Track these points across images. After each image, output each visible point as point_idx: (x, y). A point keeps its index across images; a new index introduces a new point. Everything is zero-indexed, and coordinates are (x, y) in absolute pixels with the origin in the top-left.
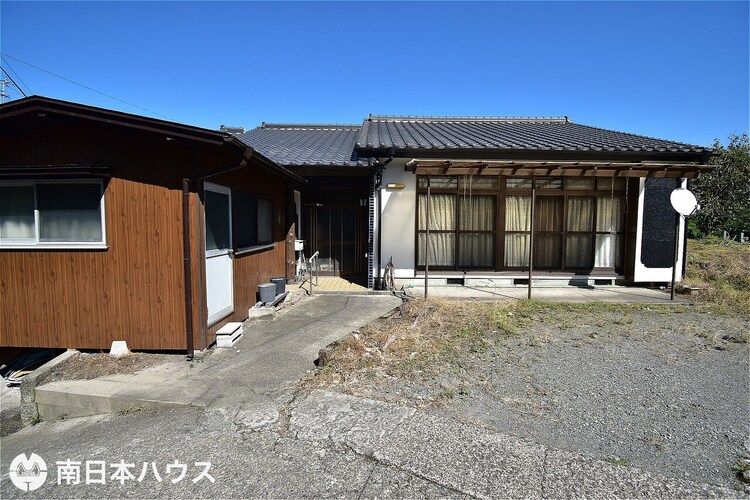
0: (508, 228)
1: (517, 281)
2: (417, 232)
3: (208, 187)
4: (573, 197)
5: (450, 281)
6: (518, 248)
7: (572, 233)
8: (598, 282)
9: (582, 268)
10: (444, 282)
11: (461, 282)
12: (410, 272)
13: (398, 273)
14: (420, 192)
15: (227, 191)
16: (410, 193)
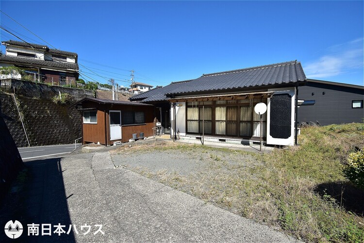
0: (217, 119)
1: (220, 140)
2: (187, 120)
3: (110, 111)
4: (243, 106)
5: (197, 138)
6: (221, 127)
7: (242, 122)
8: (254, 143)
9: (248, 137)
10: (195, 138)
11: (200, 138)
12: (184, 134)
13: (181, 134)
14: (187, 107)
15: (120, 111)
16: (184, 107)
